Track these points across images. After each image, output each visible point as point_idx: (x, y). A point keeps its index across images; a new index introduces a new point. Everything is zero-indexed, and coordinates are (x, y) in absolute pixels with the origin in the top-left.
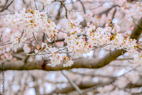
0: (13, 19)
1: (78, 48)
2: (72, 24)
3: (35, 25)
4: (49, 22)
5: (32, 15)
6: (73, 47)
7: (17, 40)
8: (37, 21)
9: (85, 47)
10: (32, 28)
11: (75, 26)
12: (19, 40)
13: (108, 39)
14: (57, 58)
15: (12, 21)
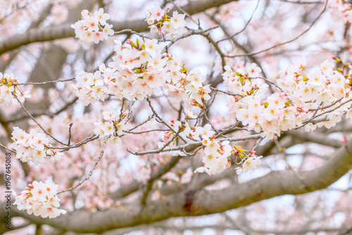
0: (95, 80)
1: (270, 117)
2: (241, 76)
3: (151, 78)
4: (185, 73)
5: (138, 53)
6: (256, 117)
7: (110, 128)
8: (153, 65)
9: (287, 111)
10: (145, 84)
11: (250, 79)
12: (116, 127)
13: (345, 84)
14: (218, 150)
15: (92, 86)
